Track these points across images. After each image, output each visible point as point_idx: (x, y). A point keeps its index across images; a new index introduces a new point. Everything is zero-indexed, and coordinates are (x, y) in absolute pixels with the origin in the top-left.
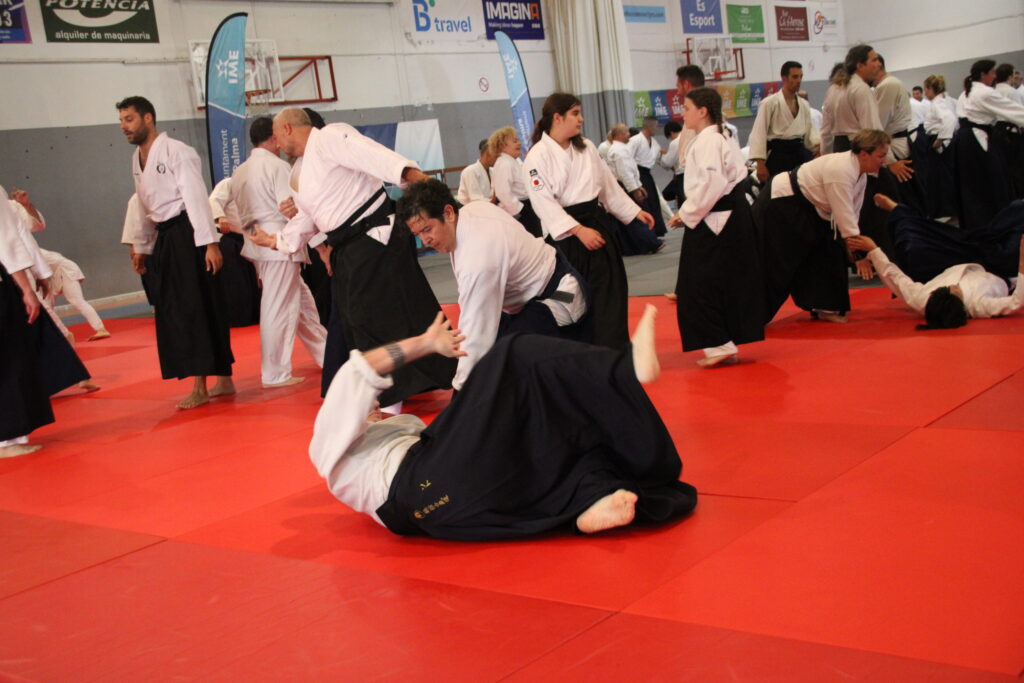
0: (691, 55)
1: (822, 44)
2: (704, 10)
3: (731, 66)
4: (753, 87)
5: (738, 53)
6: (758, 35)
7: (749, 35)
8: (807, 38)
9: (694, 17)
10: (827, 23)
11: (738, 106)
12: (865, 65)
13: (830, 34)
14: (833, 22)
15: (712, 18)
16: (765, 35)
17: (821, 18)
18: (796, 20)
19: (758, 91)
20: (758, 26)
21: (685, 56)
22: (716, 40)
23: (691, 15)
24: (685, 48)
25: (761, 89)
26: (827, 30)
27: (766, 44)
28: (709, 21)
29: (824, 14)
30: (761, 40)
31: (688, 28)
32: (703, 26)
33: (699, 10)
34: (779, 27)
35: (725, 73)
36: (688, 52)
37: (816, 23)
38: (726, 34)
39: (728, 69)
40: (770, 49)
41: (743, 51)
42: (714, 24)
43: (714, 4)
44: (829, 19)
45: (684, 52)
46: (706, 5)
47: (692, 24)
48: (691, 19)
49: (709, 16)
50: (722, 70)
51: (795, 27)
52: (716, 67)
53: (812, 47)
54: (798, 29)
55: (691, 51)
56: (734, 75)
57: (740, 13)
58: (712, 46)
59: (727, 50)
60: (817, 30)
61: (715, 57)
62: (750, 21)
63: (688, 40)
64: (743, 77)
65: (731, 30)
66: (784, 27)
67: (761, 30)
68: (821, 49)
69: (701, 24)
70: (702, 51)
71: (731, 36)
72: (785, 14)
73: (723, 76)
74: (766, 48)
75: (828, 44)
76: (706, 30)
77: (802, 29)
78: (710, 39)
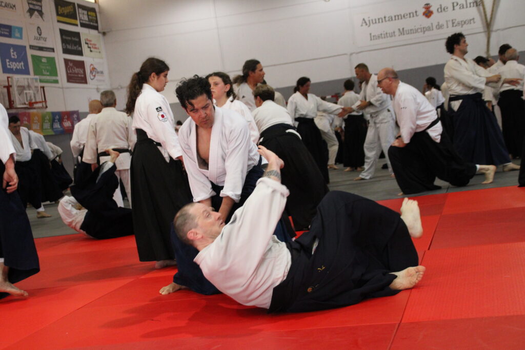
0: (11, 89)
1: (96, 87)
2: (16, 57)
3: (39, 98)
4: (54, 114)
5: (42, 89)
6: (54, 78)
7: (48, 78)
8: (86, 82)
9: (9, 62)
10: (98, 72)
11: (44, 128)
12: (255, 73)
13: (100, 81)
14: (102, 72)
15: (22, 63)
16: (59, 78)
17: (94, 69)
18: (78, 69)
19: (57, 117)
20: (54, 72)
21: (5, 90)
22: (28, 79)
23: (7, 60)
24: (6, 84)
25: (59, 116)
26: (98, 77)
27: (59, 85)
28: (20, 65)
29: (95, 66)
30: (56, 82)
31: (6, 70)
32: (16, 69)
33: (13, 57)
34: (67, 73)
35: (36, 103)
36: (8, 87)
37: (91, 72)
38: (32, 76)
39: (38, 100)
40: (63, 88)
41: (45, 88)
42: (23, 68)
43: (23, 54)
44: (99, 69)
45: (5, 87)
46: (17, 54)
47: (8, 67)
48: (8, 64)
49: (20, 62)
50: (33, 101)
51: (78, 74)
52: (29, 99)
53: (89, 88)
54: (80, 76)
55: (11, 86)
56: (40, 105)
57: (41, 61)
58: (26, 84)
59: (36, 87)
60: (92, 77)
61: (27, 91)
62: (48, 67)
63: (8, 78)
64: (47, 107)
65: (35, 74)
66: (70, 73)
67: (56, 75)
68: (95, 91)
69: (14, 68)
70: (19, 87)
71: (37, 77)
72: (71, 64)
73: (36, 106)
74: (59, 88)
75: (99, 87)
76: (18, 72)
77: (83, 76)
78: (24, 79)
